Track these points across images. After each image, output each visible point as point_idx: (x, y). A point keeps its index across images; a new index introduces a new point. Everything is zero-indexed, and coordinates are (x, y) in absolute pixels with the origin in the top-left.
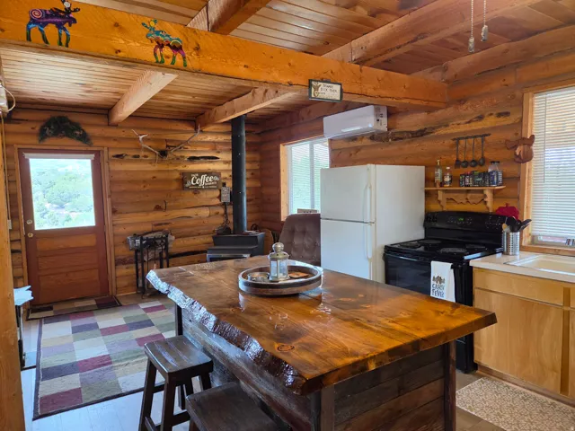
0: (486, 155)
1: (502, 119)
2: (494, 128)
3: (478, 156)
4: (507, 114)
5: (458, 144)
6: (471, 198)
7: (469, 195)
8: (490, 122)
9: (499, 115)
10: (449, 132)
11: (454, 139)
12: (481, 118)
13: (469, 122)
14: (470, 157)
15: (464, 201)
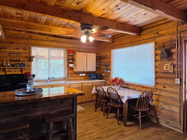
0: (20, 59)
1: (24, 50)
2: (22, 52)
3: (18, 59)
4: (26, 50)
5: (10, 55)
6: (17, 70)
7: (16, 70)
8: (21, 51)
9: (24, 49)
10: (6, 51)
11: (9, 53)
12: (18, 49)
13: (14, 49)
14: (15, 59)
15: (14, 71)
